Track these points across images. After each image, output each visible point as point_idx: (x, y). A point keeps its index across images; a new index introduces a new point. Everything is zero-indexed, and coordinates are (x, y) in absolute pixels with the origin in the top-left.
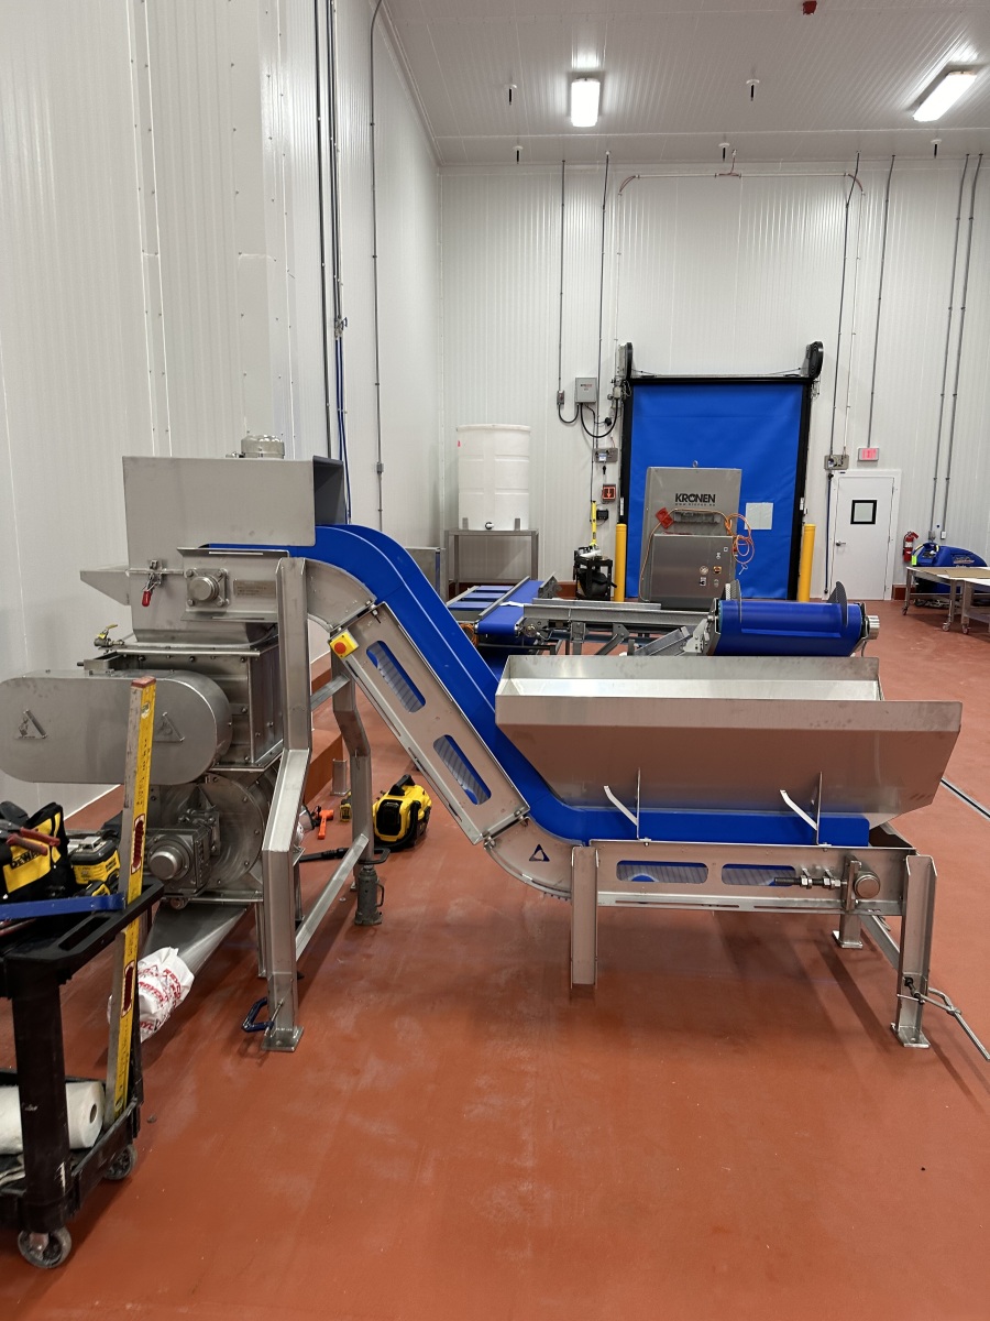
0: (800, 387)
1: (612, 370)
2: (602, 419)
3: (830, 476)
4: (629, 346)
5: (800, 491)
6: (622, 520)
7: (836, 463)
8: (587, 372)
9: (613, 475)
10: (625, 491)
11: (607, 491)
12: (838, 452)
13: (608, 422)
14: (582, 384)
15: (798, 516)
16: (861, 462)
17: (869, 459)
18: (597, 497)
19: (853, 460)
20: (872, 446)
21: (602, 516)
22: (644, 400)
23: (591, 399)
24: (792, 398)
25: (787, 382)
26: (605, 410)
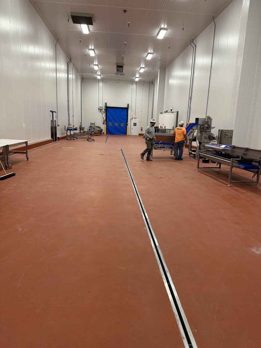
1: (104, 105)
3: (131, 120)
4: (106, 103)
5: (127, 122)
8: (101, 106)
9: (105, 119)
10: (106, 120)
11: (104, 120)
13: (104, 112)
14: (101, 107)
15: (127, 125)
16: (135, 119)
18: (103, 121)
19: (133, 118)
20: (136, 116)
21: (104, 123)
22: (109, 109)
23: (102, 109)
24: (126, 110)
25: (125, 108)
26: (103, 111)
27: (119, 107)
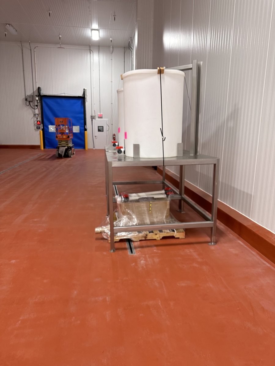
0: (82, 99)
1: (36, 93)
2: (35, 105)
3: (92, 120)
4: (39, 88)
5: (85, 124)
6: (42, 129)
7: (92, 118)
8: (29, 94)
9: (40, 119)
11: (38, 122)
12: (93, 115)
13: (37, 106)
15: (86, 130)
16: (99, 117)
17: (100, 117)
18: (36, 124)
19: (97, 117)
20: (101, 114)
22: (46, 100)
23: (31, 100)
24: (80, 102)
25: (79, 97)
26: (36, 103)
27: (66, 95)
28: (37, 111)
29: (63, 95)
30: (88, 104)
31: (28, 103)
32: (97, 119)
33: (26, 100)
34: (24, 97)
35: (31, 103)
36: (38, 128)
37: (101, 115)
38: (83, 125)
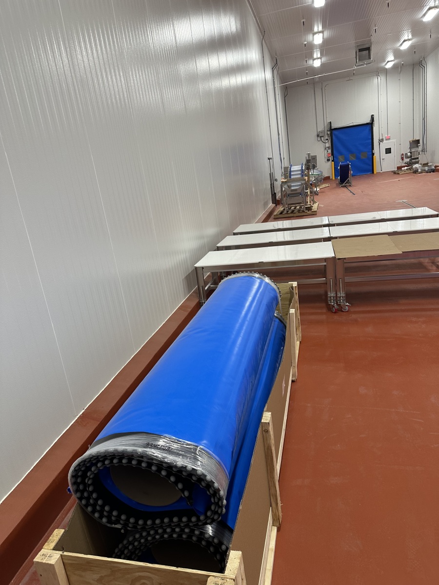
0: (371, 125)
1: (327, 128)
2: (326, 139)
4: (330, 122)
5: (373, 148)
6: (333, 161)
7: (381, 141)
8: (321, 129)
9: (330, 151)
10: (332, 154)
11: (329, 155)
12: (381, 138)
14: (321, 132)
15: (373, 154)
17: (388, 139)
18: (327, 157)
20: (389, 135)
22: (335, 132)
23: (323, 135)
24: (368, 127)
25: (367, 124)
27: (355, 124)
28: (328, 145)
29: (352, 125)
30: (375, 129)
31: (319, 139)
32: (385, 141)
33: (318, 136)
34: (316, 134)
35: (322, 138)
36: (328, 160)
37: (388, 137)
38: (371, 150)
